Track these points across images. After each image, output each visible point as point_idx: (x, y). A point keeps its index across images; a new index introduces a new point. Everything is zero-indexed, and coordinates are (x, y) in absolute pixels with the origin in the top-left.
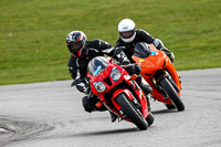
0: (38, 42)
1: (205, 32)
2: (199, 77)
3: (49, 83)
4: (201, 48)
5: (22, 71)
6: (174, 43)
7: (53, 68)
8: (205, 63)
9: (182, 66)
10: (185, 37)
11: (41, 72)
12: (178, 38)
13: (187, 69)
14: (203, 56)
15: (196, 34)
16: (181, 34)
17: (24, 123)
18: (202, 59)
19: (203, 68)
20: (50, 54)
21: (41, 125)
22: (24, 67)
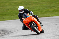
0: (8, 9)
1: (53, 7)
2: (52, 19)
3: (11, 20)
4: (52, 11)
5: (4, 17)
6: (45, 10)
7: (12, 16)
8: (53, 15)
9: (47, 16)
10: (48, 8)
11: (9, 17)
12: (46, 8)
13: (48, 17)
14: (52, 13)
15: (51, 7)
16: (47, 7)
18: (52, 14)
19: (53, 16)
20: (12, 12)
21: (9, 32)
22: (5, 16)
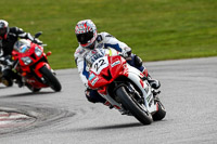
0: (59, 30)
16: (200, 21)
17: (46, 110)
21: (62, 112)
